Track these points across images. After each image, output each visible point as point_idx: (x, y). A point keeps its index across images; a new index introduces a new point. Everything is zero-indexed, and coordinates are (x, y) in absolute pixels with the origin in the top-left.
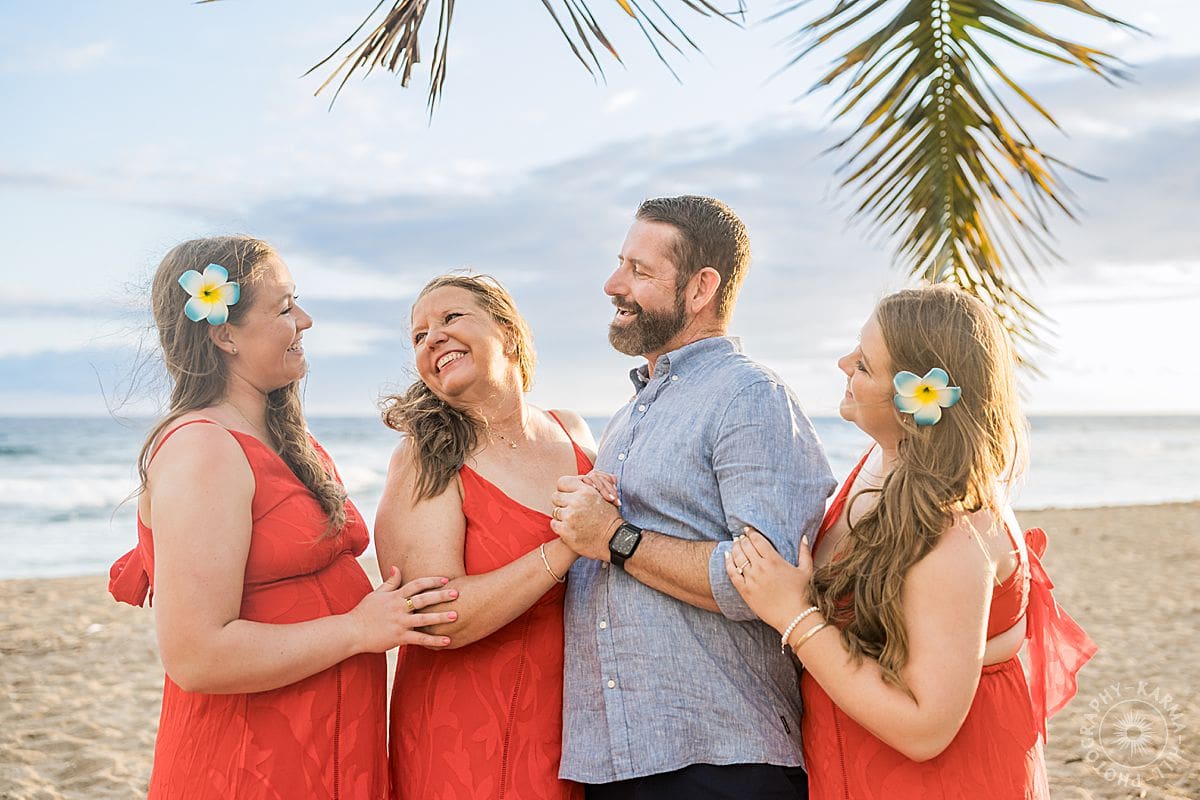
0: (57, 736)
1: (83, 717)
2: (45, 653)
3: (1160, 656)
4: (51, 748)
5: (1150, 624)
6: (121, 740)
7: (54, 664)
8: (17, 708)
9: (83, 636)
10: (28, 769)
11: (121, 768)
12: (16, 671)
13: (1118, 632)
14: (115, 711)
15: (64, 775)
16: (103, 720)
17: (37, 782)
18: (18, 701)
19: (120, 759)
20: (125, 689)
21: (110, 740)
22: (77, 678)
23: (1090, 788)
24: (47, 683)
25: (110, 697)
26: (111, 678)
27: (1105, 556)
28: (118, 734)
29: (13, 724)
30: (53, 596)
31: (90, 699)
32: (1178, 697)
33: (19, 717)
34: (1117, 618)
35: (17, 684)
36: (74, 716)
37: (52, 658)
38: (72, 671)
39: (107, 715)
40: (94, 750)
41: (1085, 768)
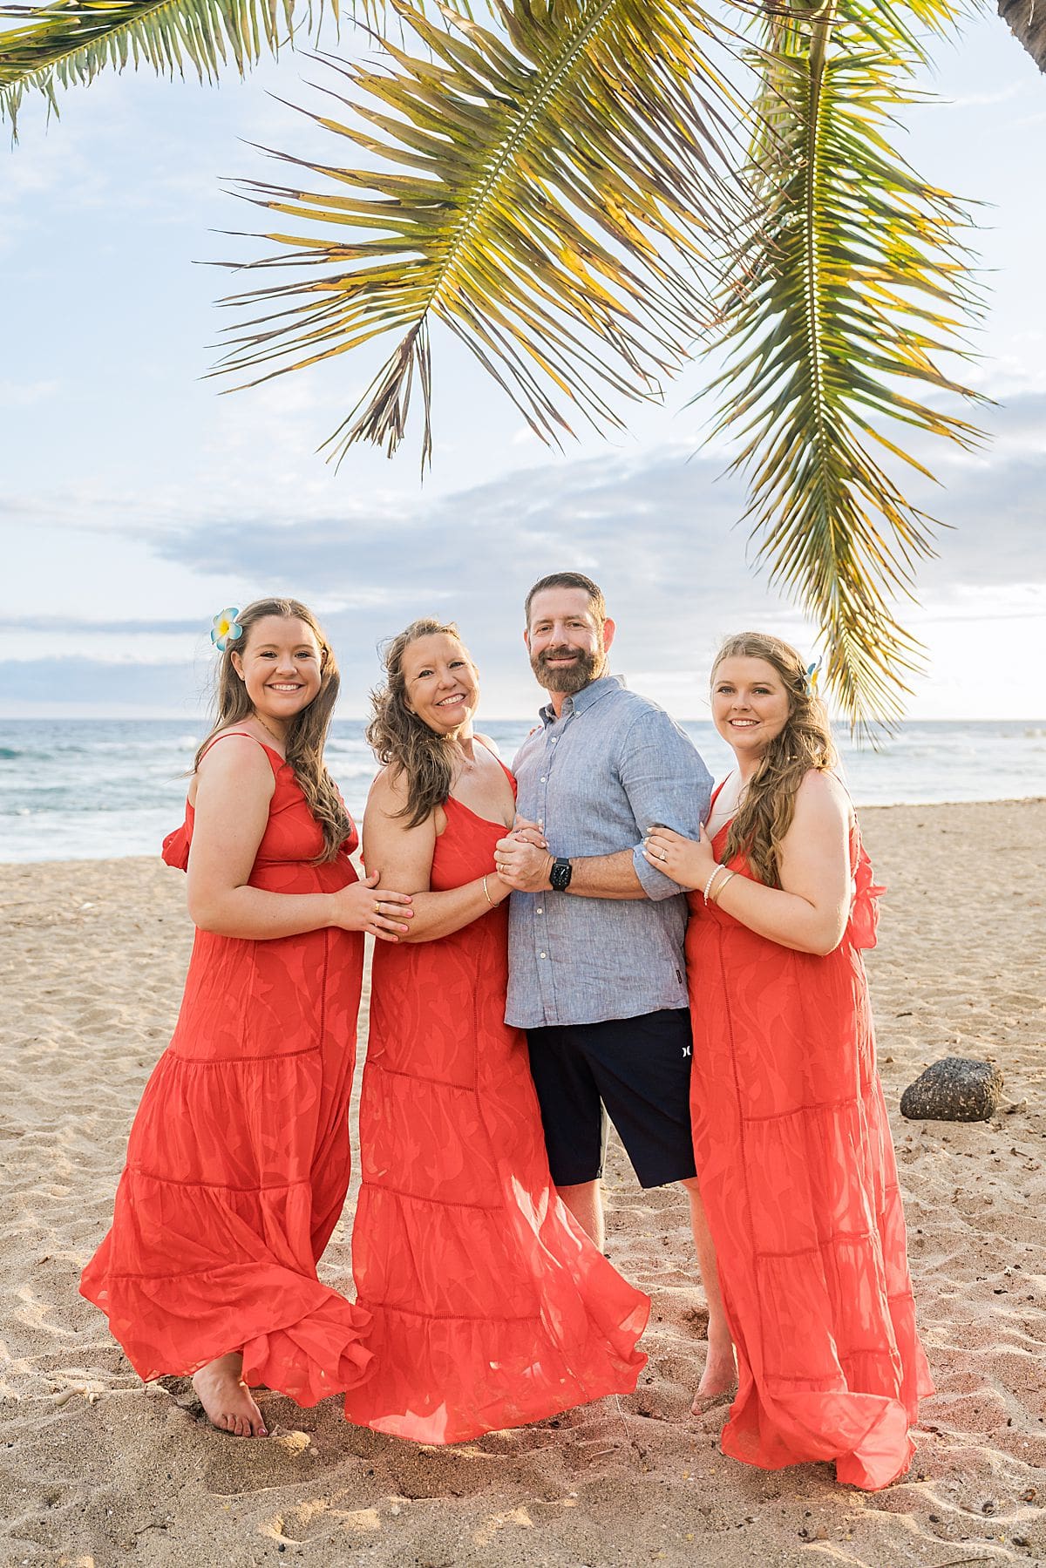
0: (70, 993)
1: (88, 976)
2: (48, 926)
3: (983, 931)
4: (66, 1001)
5: (977, 905)
6: (123, 996)
7: (57, 935)
8: (34, 970)
9: (77, 911)
10: (50, 1018)
11: (126, 1018)
12: (26, 941)
13: (950, 911)
14: (114, 973)
15: (79, 1023)
16: (106, 981)
17: (59, 1028)
18: (33, 964)
19: (123, 1009)
20: (120, 955)
21: (114, 996)
22: (80, 946)
23: (917, 1036)
24: (54, 950)
25: (108, 961)
26: (109, 947)
27: (943, 848)
28: (120, 991)
29: (32, 983)
30: (47, 878)
31: (92, 963)
32: (995, 964)
33: (36, 977)
34: (949, 899)
35: (30, 951)
36: (83, 976)
37: (53, 929)
38: (74, 941)
39: (108, 976)
40: (102, 1004)
41: (912, 1021)
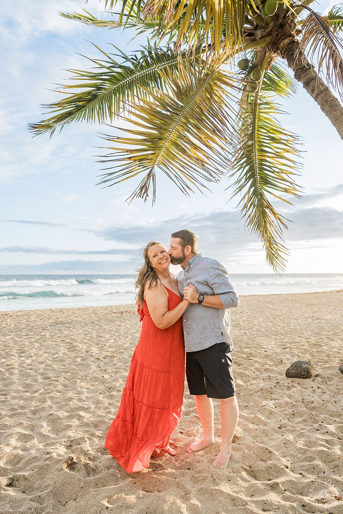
0: (67, 341)
1: (73, 337)
2: (64, 324)
3: (305, 326)
4: (66, 343)
5: (302, 319)
6: (80, 342)
7: (66, 326)
8: (59, 335)
9: (72, 320)
10: (62, 347)
11: (81, 348)
12: (58, 327)
13: (295, 321)
14: (79, 336)
15: (69, 349)
16: (77, 338)
17: (63, 350)
18: (59, 333)
19: (80, 345)
20: (81, 331)
21: (78, 342)
22: (71, 329)
23: (289, 354)
24: (65, 330)
25: (78, 333)
26: (78, 329)
27: (292, 305)
28: (80, 340)
29: (58, 338)
30: (66, 312)
31: (74, 333)
32: (308, 335)
33: (59, 337)
34: (295, 318)
35: (59, 330)
36: (71, 337)
37: (66, 325)
38: (70, 327)
39: (78, 336)
40: (75, 344)
41: (287, 350)
